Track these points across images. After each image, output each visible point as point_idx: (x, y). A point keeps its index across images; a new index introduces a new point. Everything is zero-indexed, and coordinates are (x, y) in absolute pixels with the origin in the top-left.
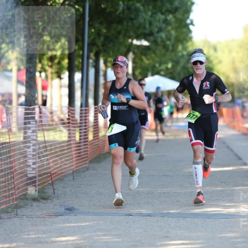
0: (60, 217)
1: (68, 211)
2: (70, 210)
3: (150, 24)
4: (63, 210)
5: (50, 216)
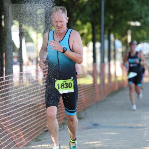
0: (90, 130)
1: (94, 126)
2: (95, 125)
3: (141, 12)
4: (91, 125)
5: (83, 129)
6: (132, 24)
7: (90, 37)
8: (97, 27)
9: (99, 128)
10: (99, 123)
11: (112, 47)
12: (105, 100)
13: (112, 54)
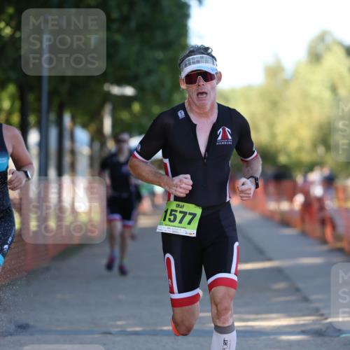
0: (9, 337)
1: (20, 330)
2: (23, 327)
4: (14, 327)
6: (116, 90)
7: (16, 118)
8: (31, 97)
9: (31, 335)
10: (31, 323)
11: (67, 144)
12: (48, 269)
13: (67, 159)
